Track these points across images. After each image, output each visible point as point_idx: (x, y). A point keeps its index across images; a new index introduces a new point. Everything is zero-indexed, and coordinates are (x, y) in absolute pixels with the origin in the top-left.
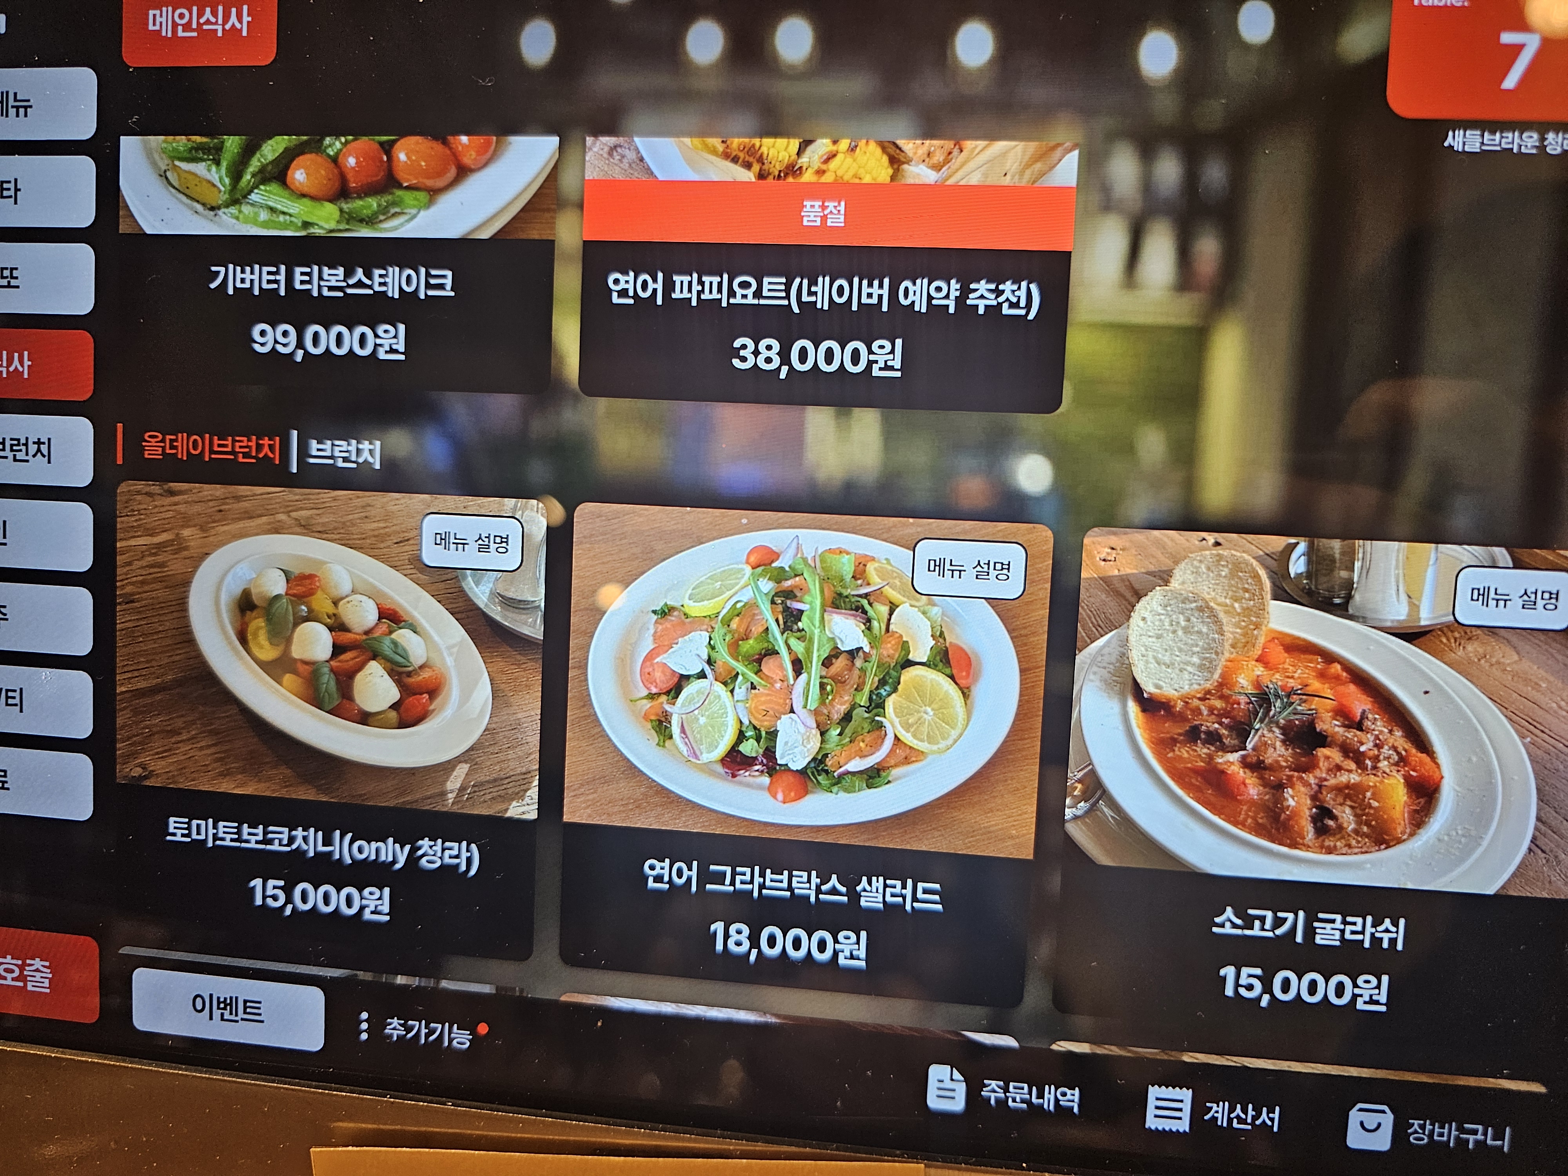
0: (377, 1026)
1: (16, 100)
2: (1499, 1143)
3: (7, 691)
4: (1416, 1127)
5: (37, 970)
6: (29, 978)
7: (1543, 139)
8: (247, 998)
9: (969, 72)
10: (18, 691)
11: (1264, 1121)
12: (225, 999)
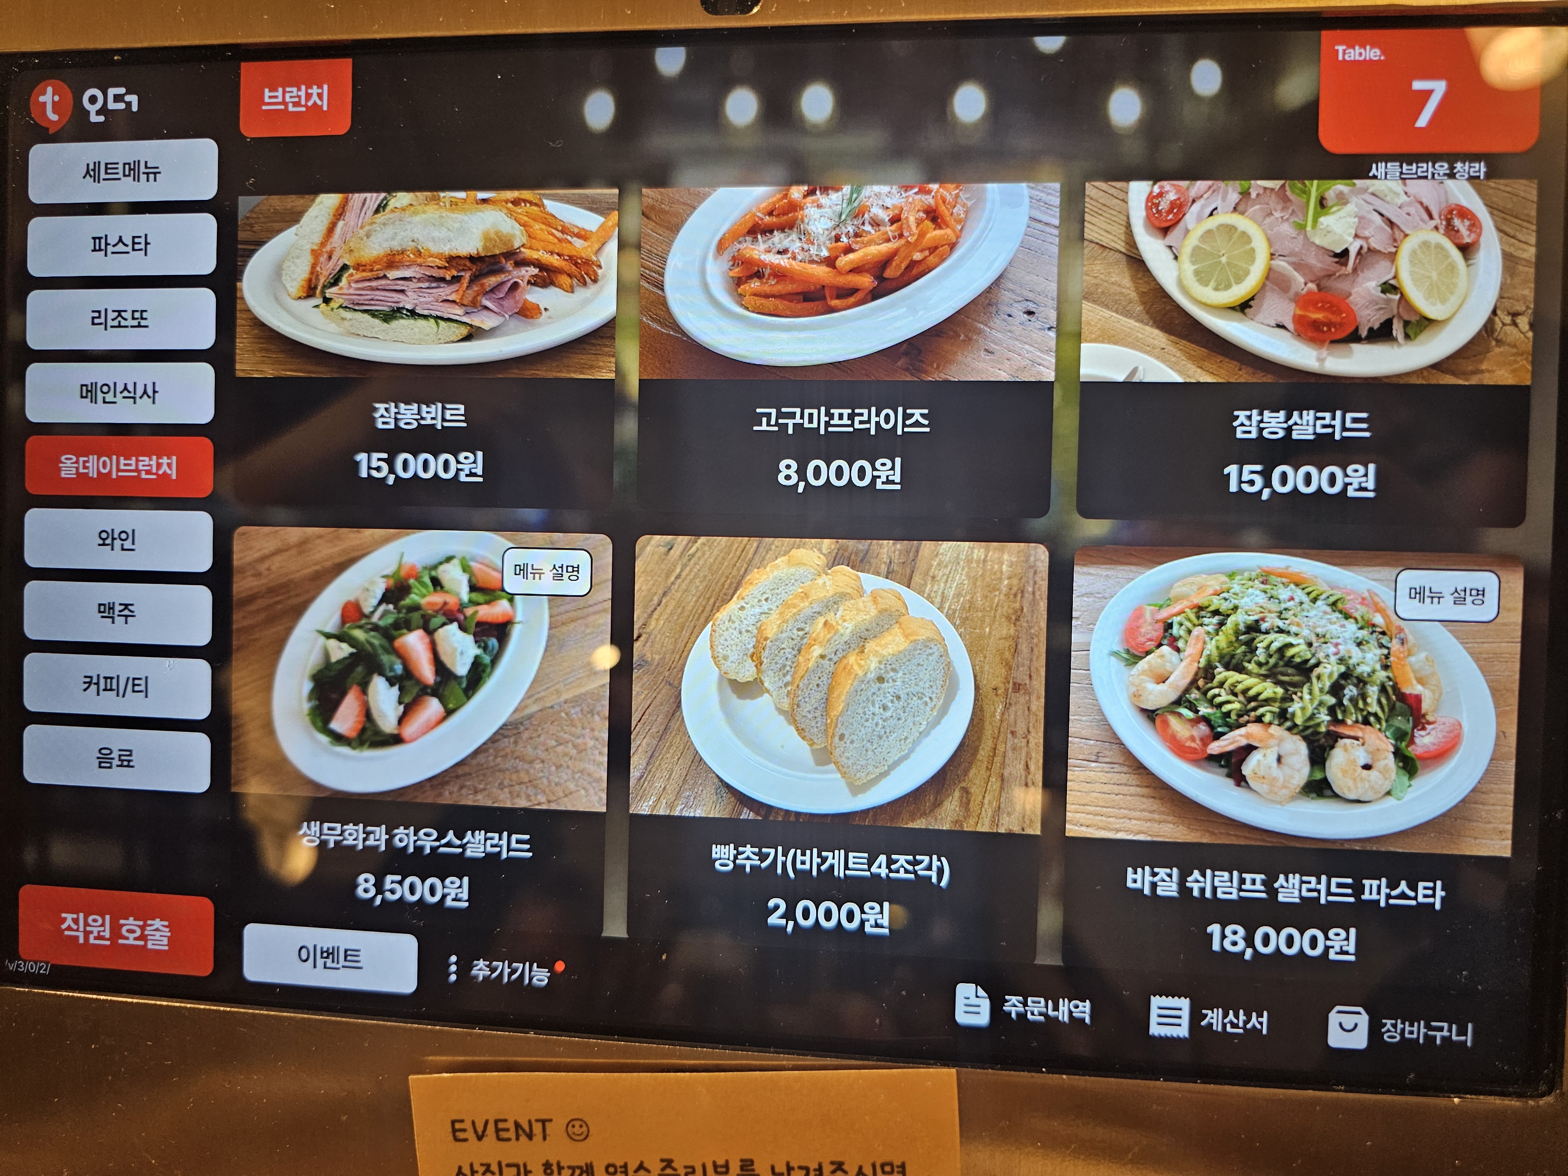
0: (465, 968)
1: (146, 167)
2: (1463, 1038)
3: (134, 679)
4: (1389, 1026)
5: (157, 930)
6: (149, 937)
7: (1452, 168)
8: (348, 947)
9: (965, 127)
10: (144, 679)
11: (1254, 1026)
12: (328, 949)
